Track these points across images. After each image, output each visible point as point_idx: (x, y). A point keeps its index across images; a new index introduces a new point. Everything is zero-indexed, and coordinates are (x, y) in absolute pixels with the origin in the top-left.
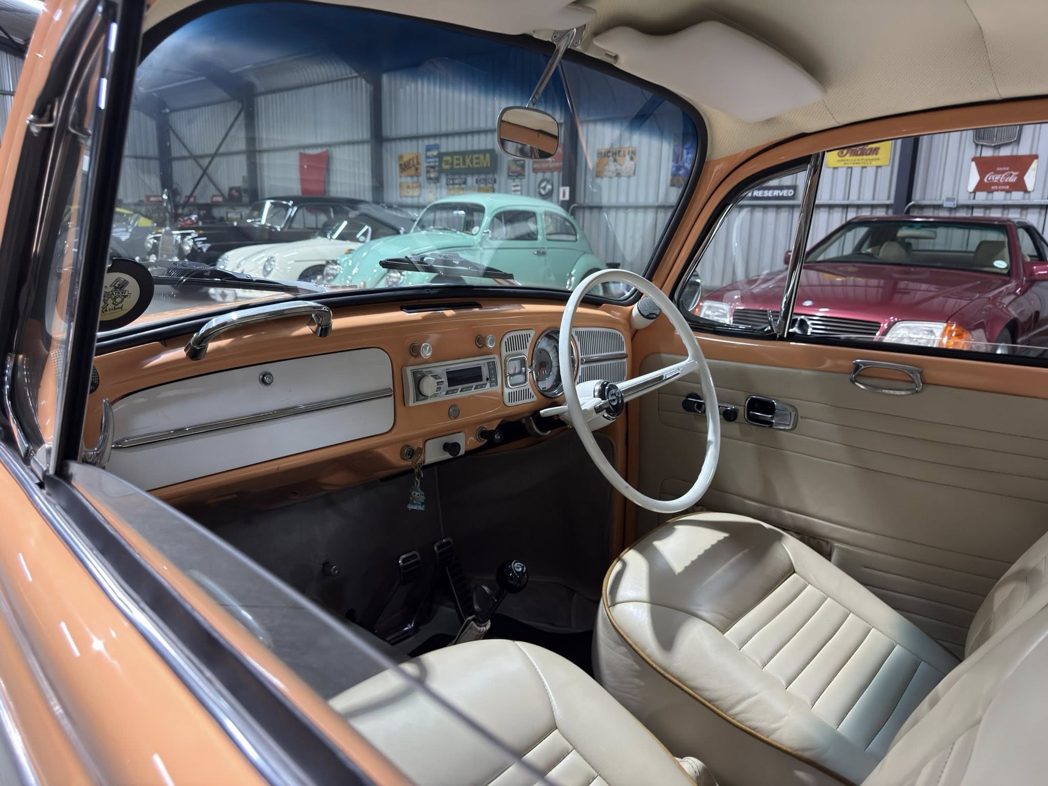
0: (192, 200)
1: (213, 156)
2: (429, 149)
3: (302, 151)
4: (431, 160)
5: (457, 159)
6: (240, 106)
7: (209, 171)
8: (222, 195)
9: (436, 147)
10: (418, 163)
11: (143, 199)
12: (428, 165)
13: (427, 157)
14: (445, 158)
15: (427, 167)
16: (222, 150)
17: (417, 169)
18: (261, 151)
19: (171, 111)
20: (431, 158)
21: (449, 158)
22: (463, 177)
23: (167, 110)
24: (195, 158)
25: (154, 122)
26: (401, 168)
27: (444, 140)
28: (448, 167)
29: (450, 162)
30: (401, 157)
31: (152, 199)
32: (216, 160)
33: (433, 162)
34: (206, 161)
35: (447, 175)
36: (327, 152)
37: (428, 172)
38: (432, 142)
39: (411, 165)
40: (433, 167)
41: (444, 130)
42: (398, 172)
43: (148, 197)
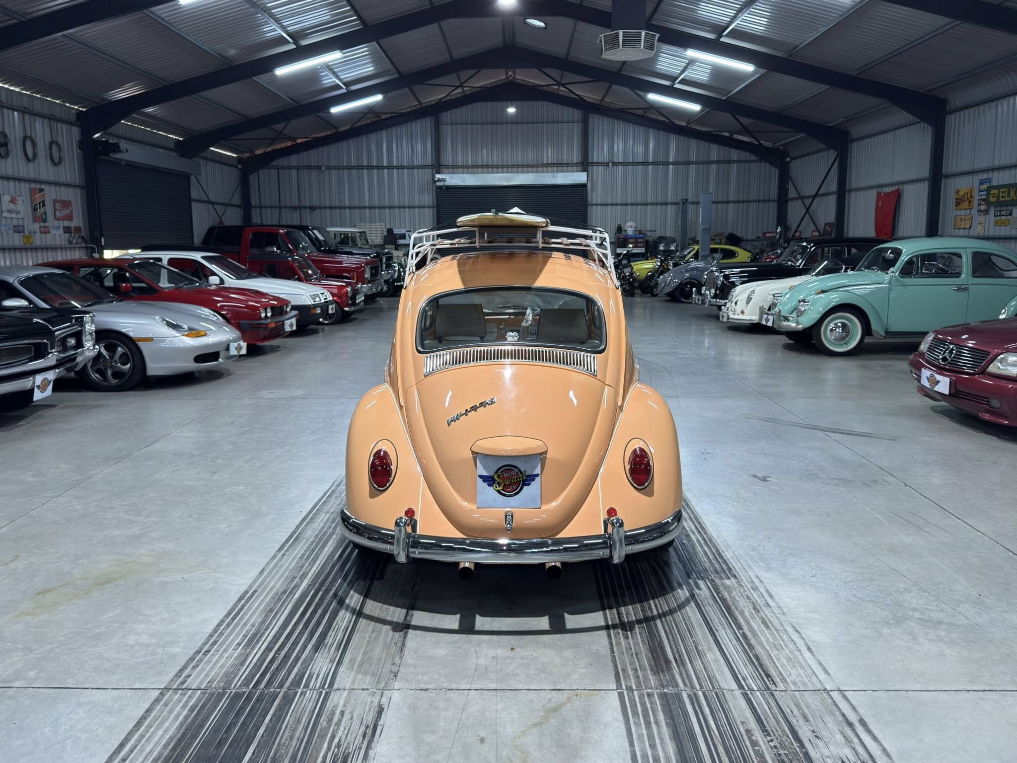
0: (798, 234)
1: (814, 197)
2: (981, 183)
3: (880, 190)
4: (982, 193)
5: (1002, 192)
6: (836, 153)
7: (810, 210)
8: (819, 232)
9: (989, 180)
10: (972, 197)
11: (760, 235)
12: (980, 197)
13: (980, 191)
14: (993, 192)
15: (979, 200)
16: (821, 192)
17: (970, 202)
18: (850, 191)
19: (792, 159)
20: (983, 191)
21: (996, 191)
22: (1010, 208)
23: (788, 159)
24: (802, 198)
25: (777, 170)
26: (957, 202)
27: (995, 174)
28: (995, 200)
29: (997, 194)
30: (958, 192)
31: (768, 235)
32: (817, 200)
33: (984, 195)
34: (809, 201)
35: (996, 207)
36: (898, 189)
37: (979, 205)
38: (985, 176)
39: (966, 199)
40: (983, 200)
41: (996, 164)
42: (954, 205)
43: (764, 234)
